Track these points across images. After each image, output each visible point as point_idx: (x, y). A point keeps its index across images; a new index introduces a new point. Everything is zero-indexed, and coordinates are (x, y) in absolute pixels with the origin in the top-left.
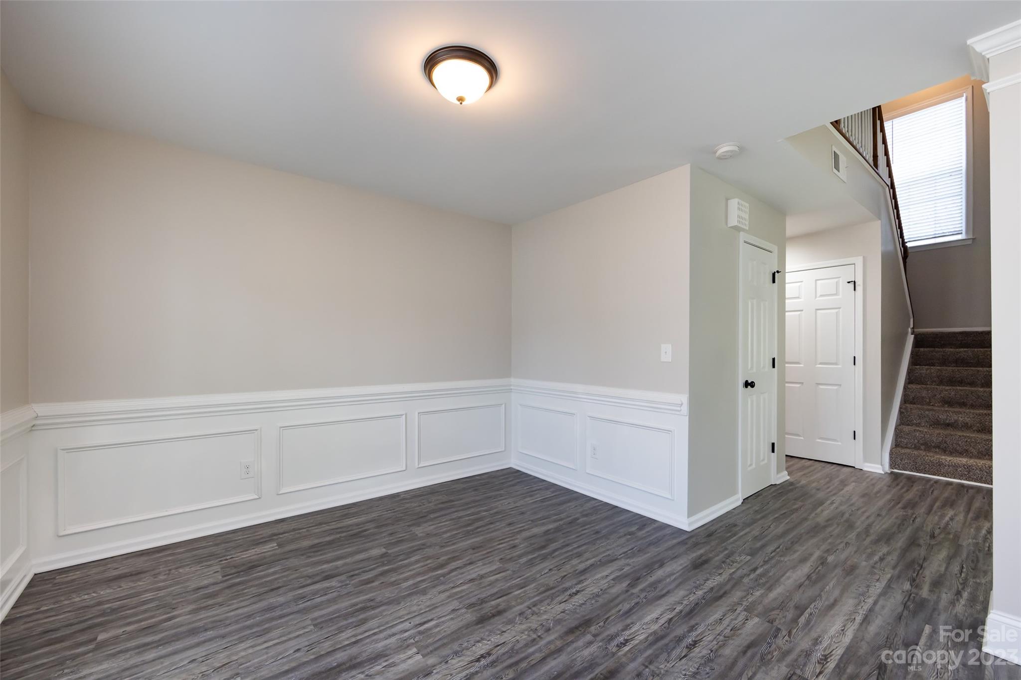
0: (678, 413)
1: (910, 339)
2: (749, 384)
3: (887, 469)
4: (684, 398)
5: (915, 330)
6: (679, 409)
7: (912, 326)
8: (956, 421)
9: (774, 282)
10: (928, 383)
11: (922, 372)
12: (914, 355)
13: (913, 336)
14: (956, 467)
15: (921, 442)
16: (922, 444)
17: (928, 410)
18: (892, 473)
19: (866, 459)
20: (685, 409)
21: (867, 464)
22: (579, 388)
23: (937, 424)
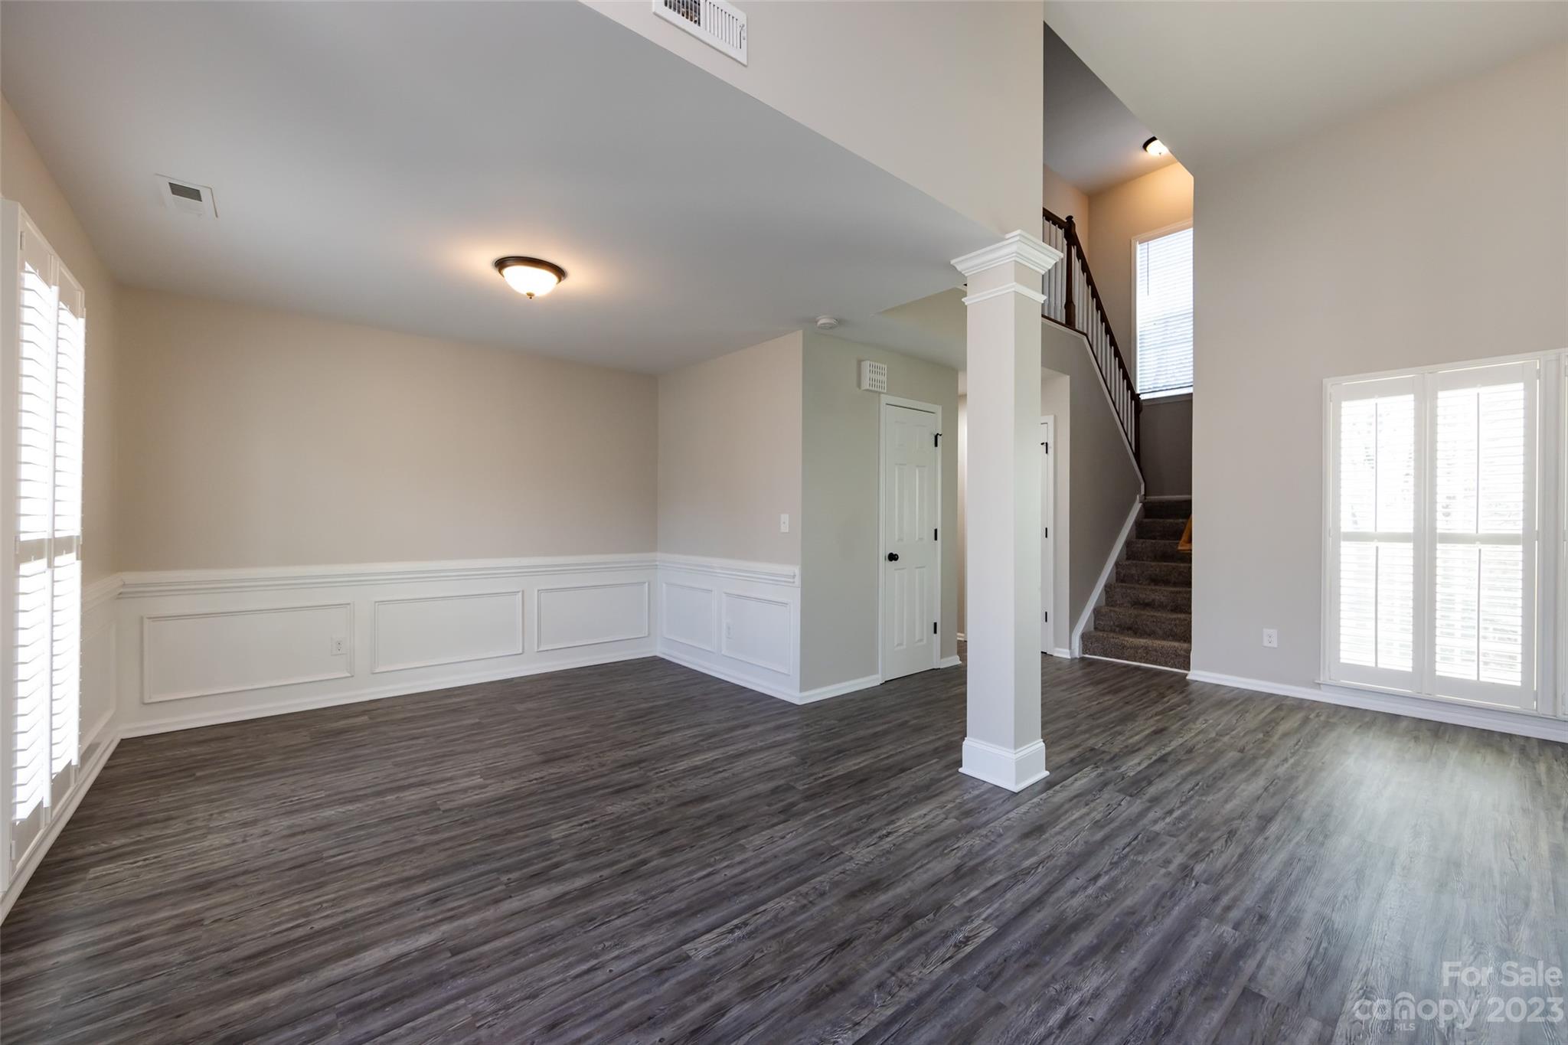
0: (791, 585)
1: (1137, 507)
2: (893, 557)
3: (1077, 654)
4: (796, 570)
5: (1147, 497)
6: (792, 580)
7: (1143, 493)
8: (1153, 600)
9: (936, 445)
10: (1145, 558)
11: (1138, 545)
12: (1138, 524)
13: (1141, 504)
14: (1136, 648)
15: (1116, 623)
16: (1117, 626)
17: (1130, 588)
18: (1082, 659)
19: (1057, 644)
20: (798, 581)
21: (1058, 649)
22: (716, 562)
23: (1137, 604)
